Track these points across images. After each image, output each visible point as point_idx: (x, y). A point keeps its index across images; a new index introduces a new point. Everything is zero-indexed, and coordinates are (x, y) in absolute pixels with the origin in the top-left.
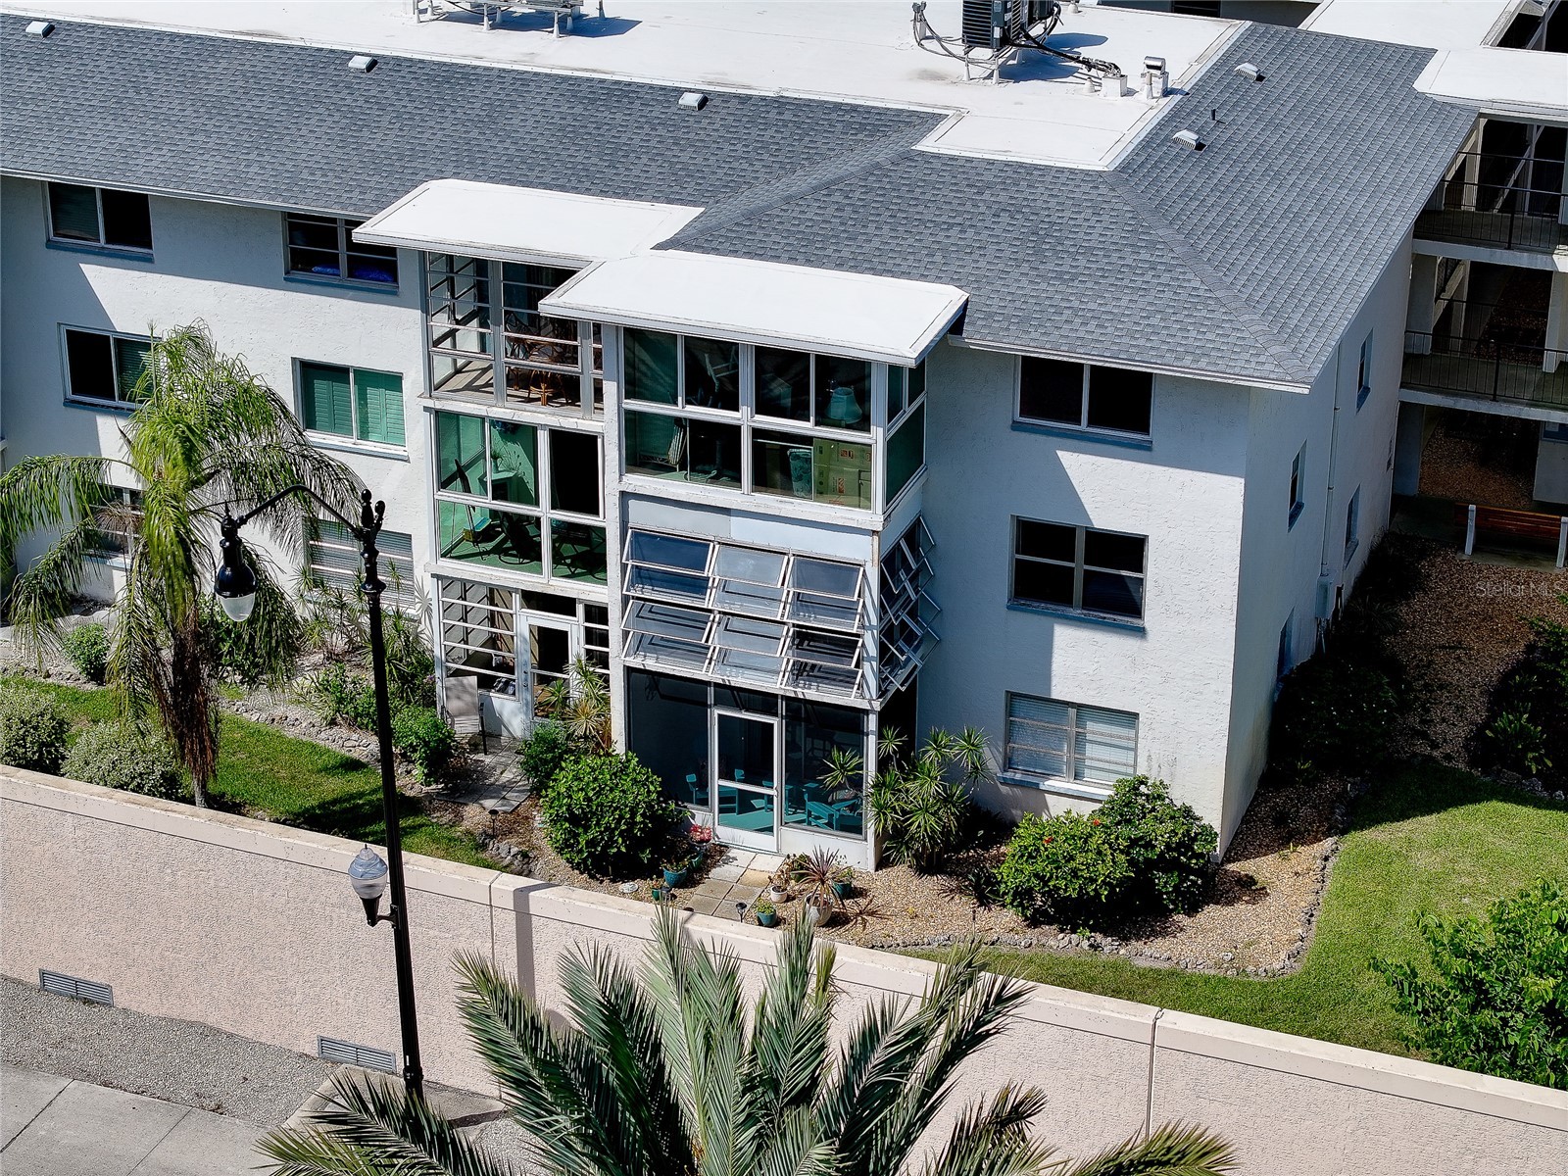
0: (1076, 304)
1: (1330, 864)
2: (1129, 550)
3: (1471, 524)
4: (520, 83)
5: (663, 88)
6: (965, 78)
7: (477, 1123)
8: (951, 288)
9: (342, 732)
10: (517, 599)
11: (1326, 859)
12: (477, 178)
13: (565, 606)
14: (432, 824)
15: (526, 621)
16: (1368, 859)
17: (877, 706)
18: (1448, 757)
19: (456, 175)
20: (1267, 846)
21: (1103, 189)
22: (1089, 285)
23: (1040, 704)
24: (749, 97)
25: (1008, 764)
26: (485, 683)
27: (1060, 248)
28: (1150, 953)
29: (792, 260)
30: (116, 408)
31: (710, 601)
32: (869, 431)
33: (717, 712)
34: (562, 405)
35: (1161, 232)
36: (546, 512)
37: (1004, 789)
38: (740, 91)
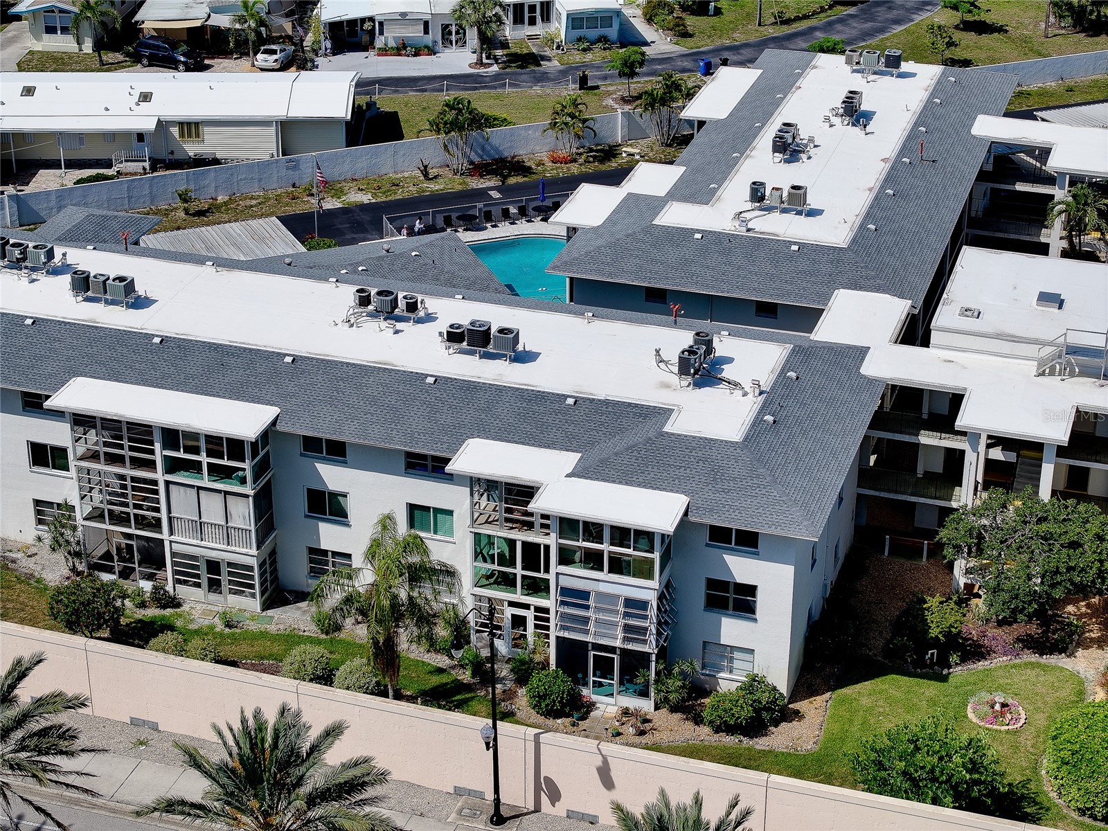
0: (730, 503)
1: (828, 704)
2: (751, 590)
3: (887, 543)
4: (498, 391)
5: (558, 395)
6: (679, 387)
7: (519, 817)
8: (682, 496)
9: (434, 655)
10: (506, 604)
11: (827, 702)
12: (487, 438)
13: (527, 607)
14: (478, 696)
15: (509, 612)
16: (842, 701)
17: (656, 651)
18: (875, 655)
19: (479, 437)
20: (805, 697)
21: (738, 451)
22: (735, 494)
23: (716, 646)
24: (594, 400)
25: (703, 667)
26: (492, 635)
27: (723, 478)
28: (761, 743)
29: (620, 483)
30: (328, 519)
31: (590, 613)
32: (653, 553)
33: (592, 653)
34: (526, 530)
35: (761, 471)
36: (519, 571)
37: (702, 677)
38: (590, 397)
